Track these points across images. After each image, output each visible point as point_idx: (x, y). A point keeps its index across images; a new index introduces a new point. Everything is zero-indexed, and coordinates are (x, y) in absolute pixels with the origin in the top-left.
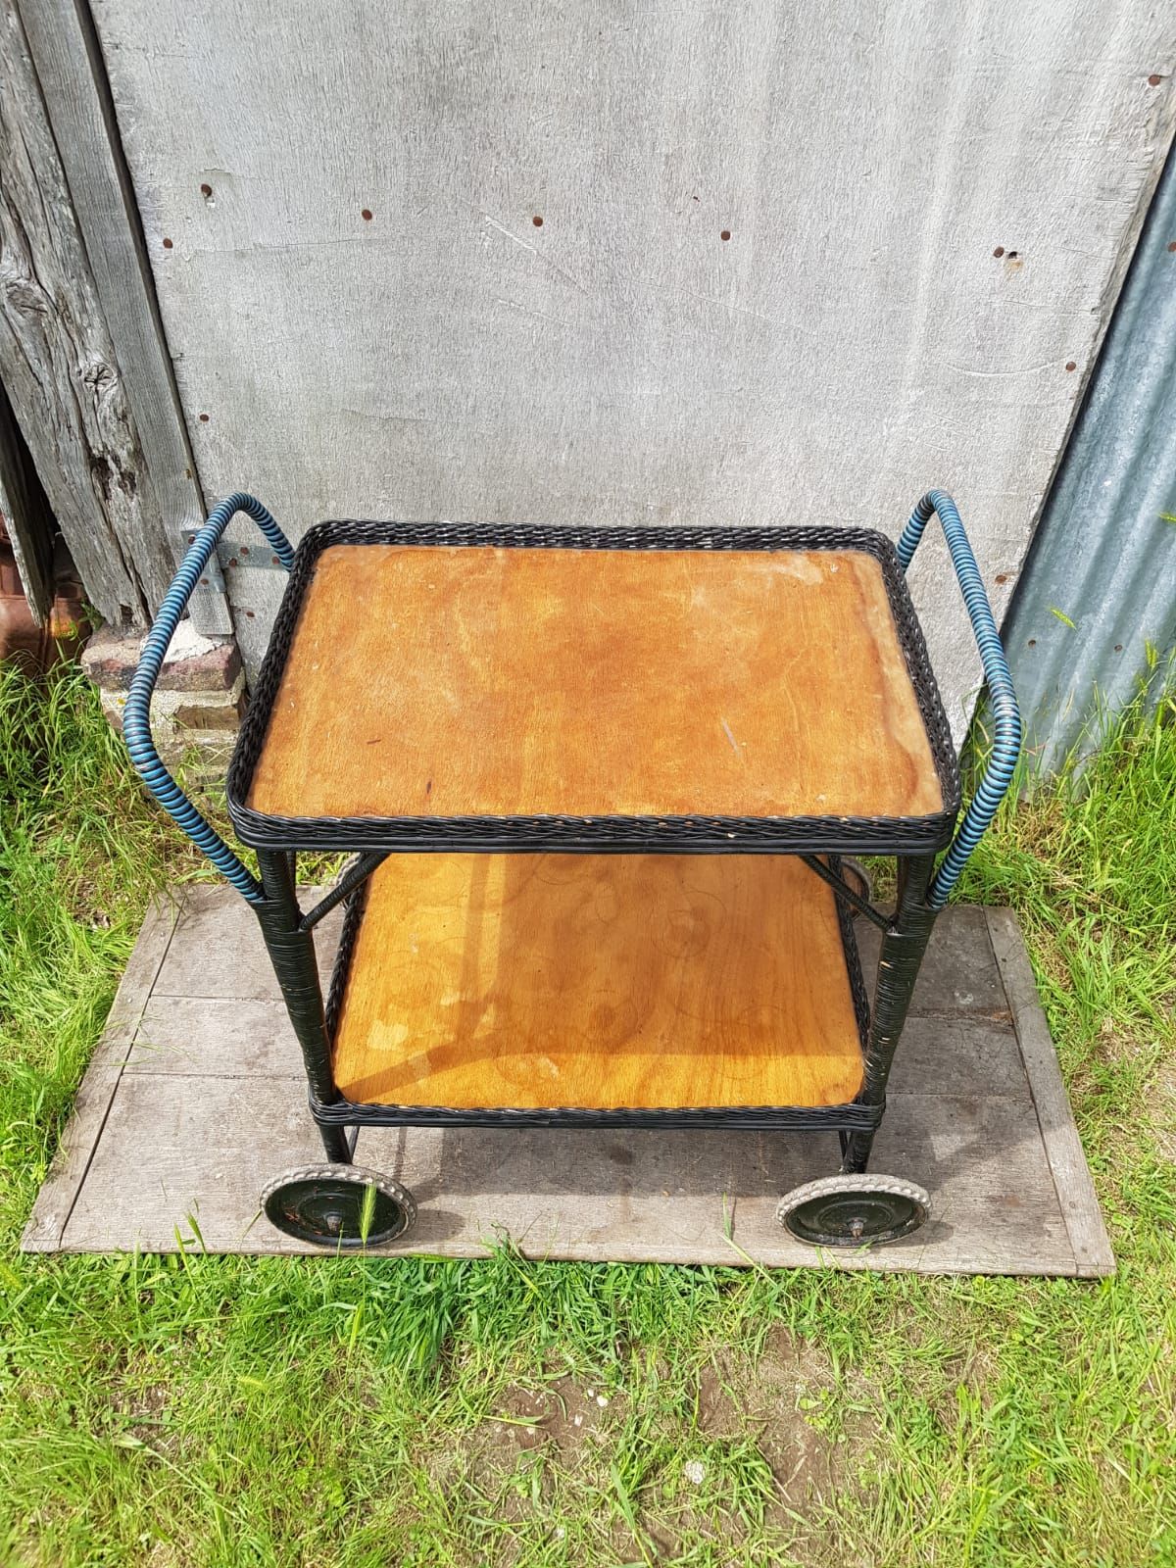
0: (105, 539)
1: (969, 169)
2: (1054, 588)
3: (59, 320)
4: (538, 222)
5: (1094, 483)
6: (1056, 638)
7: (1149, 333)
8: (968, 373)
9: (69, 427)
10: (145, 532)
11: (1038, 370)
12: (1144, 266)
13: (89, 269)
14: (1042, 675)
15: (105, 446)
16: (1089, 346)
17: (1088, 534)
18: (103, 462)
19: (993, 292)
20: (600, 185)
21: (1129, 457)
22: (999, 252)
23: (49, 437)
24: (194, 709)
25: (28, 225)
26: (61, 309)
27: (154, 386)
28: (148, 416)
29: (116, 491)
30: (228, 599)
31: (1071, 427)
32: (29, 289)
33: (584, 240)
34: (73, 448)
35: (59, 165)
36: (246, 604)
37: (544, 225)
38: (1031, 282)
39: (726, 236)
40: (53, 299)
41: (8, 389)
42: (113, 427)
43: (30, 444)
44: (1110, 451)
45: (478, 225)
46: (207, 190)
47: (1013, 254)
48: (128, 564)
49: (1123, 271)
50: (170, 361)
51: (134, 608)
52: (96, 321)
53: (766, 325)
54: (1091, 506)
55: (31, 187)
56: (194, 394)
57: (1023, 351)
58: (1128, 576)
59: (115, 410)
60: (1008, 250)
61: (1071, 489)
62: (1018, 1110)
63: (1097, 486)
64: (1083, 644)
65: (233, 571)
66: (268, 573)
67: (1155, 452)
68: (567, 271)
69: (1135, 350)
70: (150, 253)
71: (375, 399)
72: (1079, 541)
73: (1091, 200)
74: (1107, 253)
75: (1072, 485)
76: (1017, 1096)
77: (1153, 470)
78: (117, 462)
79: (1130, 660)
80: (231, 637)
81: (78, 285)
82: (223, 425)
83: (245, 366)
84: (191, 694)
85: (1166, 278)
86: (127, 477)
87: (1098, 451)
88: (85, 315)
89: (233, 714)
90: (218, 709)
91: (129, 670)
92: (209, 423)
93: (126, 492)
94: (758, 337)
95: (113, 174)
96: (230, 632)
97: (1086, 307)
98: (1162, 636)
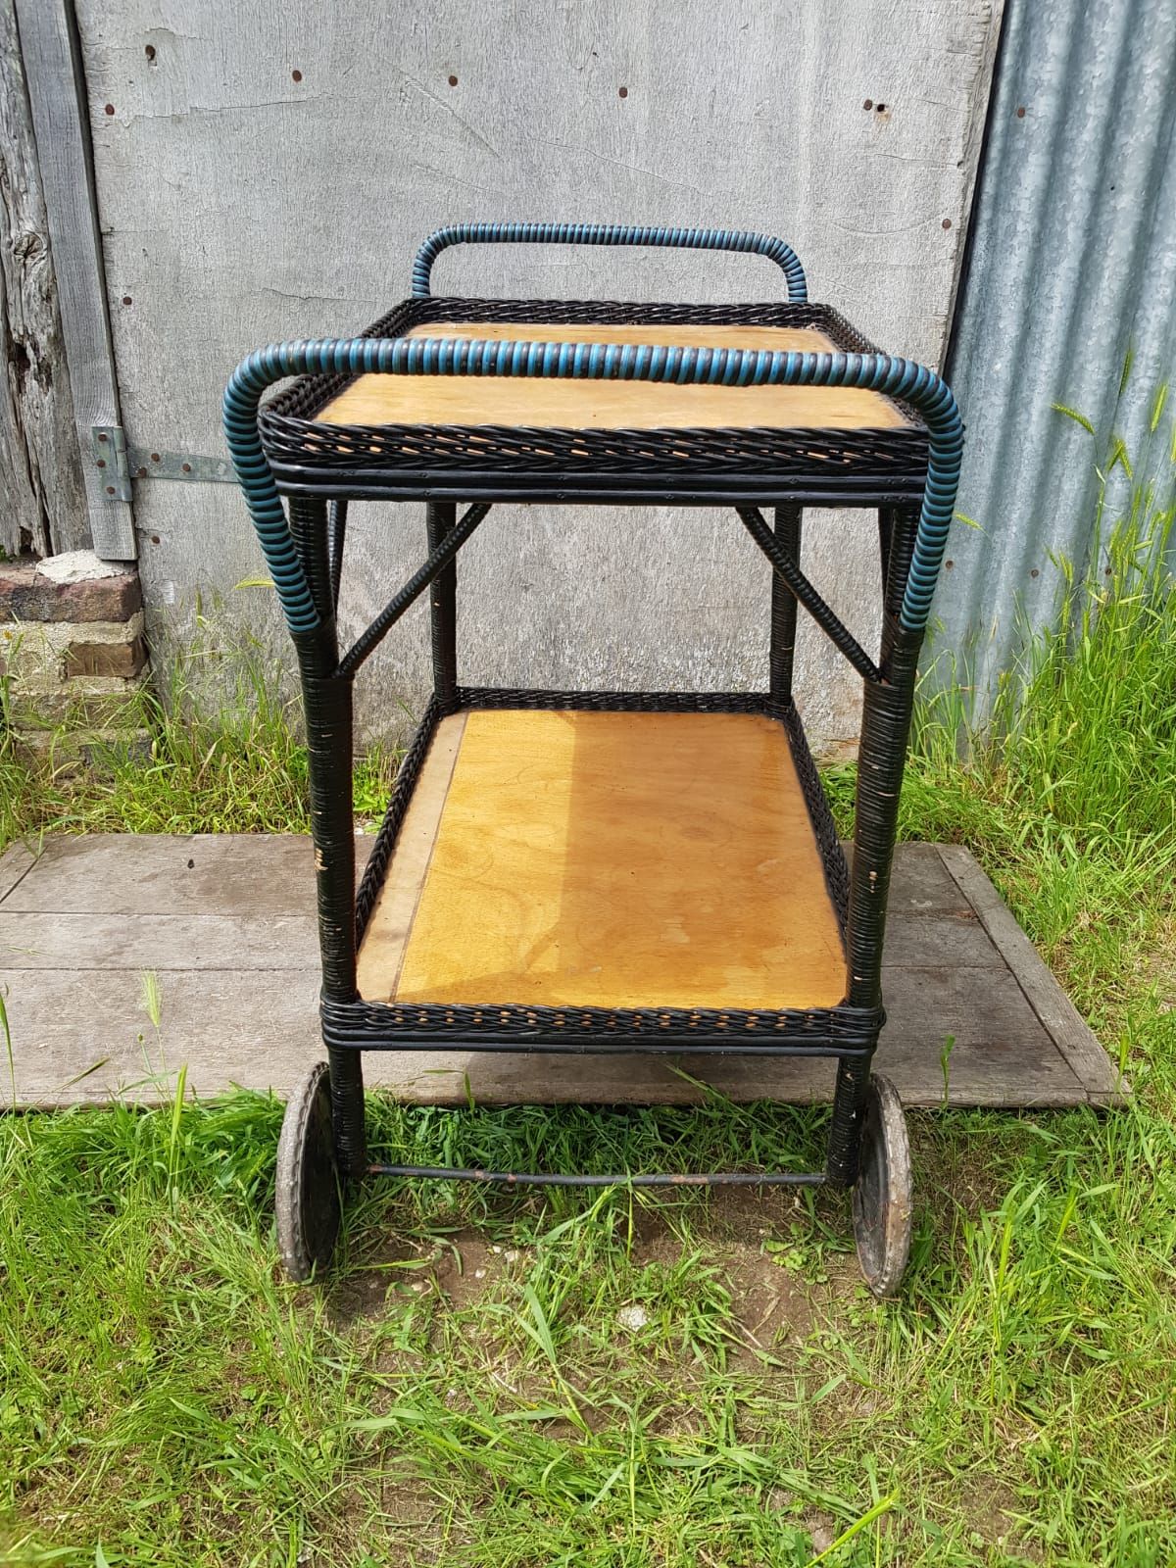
0: (13, 441)
1: (833, 22)
4: (453, 81)
5: (985, 368)
6: (972, 553)
7: (1013, 202)
8: (854, 234)
10: (56, 435)
11: (918, 228)
12: (999, 125)
13: (32, 131)
14: (964, 602)
15: (26, 330)
16: (960, 202)
17: (987, 427)
18: (22, 350)
19: (868, 146)
20: (509, 41)
21: (1013, 335)
22: (868, 105)
24: (86, 645)
27: (80, 257)
28: (72, 290)
29: (31, 384)
30: (134, 519)
31: (955, 293)
33: (495, 99)
35: (13, 18)
36: (152, 527)
37: (459, 85)
38: (901, 133)
39: (623, 93)
42: (36, 306)
44: (997, 331)
45: (399, 85)
46: (151, 51)
47: (881, 108)
48: (33, 472)
49: (980, 127)
50: (100, 236)
51: (34, 531)
52: (33, 187)
53: (665, 186)
54: (986, 394)
56: (120, 273)
57: (901, 209)
58: (1032, 477)
59: (40, 287)
60: (877, 102)
61: (965, 370)
62: (994, 978)
63: (987, 373)
64: (999, 567)
65: (141, 483)
66: (177, 485)
67: (1037, 336)
68: (479, 132)
69: (1005, 221)
70: (92, 119)
71: (294, 277)
72: (980, 437)
73: (943, 52)
74: (964, 106)
75: (965, 366)
76: (992, 969)
77: (1038, 355)
78: (36, 349)
79: (1048, 585)
80: (133, 565)
81: (20, 146)
82: (145, 309)
83: (173, 241)
84: (83, 626)
85: (1021, 144)
86: (44, 369)
87: (984, 332)
88: (22, 179)
89: (127, 655)
90: (111, 647)
91: (21, 592)
92: (132, 307)
93: (41, 386)
94: (659, 200)
95: (64, 31)
96: (133, 558)
97: (952, 161)
98: (1075, 552)
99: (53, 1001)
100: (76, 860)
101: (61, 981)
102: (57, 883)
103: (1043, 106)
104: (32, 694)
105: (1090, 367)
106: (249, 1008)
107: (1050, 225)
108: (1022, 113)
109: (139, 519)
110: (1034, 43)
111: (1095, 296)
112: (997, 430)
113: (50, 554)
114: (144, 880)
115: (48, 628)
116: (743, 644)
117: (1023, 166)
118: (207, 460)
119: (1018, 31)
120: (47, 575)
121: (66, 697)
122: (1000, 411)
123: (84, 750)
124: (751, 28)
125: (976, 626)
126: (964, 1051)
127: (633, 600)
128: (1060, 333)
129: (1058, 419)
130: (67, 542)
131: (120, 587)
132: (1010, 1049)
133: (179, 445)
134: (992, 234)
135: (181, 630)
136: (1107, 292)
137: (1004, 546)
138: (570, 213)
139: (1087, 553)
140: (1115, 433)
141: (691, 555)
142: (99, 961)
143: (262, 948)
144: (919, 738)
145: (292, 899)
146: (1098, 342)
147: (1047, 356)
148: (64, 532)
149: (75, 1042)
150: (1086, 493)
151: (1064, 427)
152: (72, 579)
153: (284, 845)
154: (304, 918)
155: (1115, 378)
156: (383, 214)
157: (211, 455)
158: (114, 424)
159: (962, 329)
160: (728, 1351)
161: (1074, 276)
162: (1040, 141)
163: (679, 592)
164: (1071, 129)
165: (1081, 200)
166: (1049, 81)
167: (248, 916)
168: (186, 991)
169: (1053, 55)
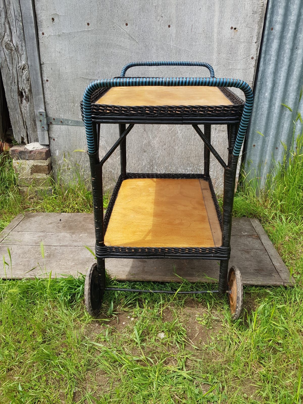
0: (19, 115)
1: (223, 7)
2: (257, 128)
3: (16, 53)
4: (127, 25)
5: (263, 95)
6: (260, 143)
7: (270, 52)
8: (228, 61)
9: (15, 82)
10: (30, 114)
12: (266, 32)
13: (24, 39)
14: (258, 156)
15: (23, 88)
16: (256, 52)
17: (264, 110)
18: (22, 93)
19: (232, 38)
20: (140, 14)
21: (270, 86)
22: (232, 28)
23: (10, 85)
24: (37, 166)
25: (12, 27)
26: (17, 50)
27: (36, 70)
28: (34, 78)
29: (24, 101)
30: (49, 134)
31: (255, 76)
32: (10, 44)
33: (137, 29)
34: (15, 88)
35: (20, 13)
36: (53, 136)
37: (128, 25)
38: (240, 35)
39: (169, 26)
40: (15, 46)
41: (2, 71)
42: (25, 82)
43: (5, 87)
44: (266, 85)
45: (113, 26)
46: (53, 19)
47: (235, 29)
48: (24, 123)
49: (261, 33)
50: (41, 65)
51: (25, 137)
52: (25, 53)
53: (180, 50)
54: (264, 101)
55: (13, 18)
56: (45, 74)
57: (240, 54)
58: (276, 123)
59: (26, 77)
60: (234, 27)
61: (258, 95)
62: (262, 253)
64: (267, 147)
65: (50, 126)
66: (59, 126)
67: (277, 87)
68: (133, 37)
69: (268, 57)
70: (39, 36)
71: (88, 74)
72: (262, 113)
73: (251, 14)
74: (257, 28)
75: (258, 94)
76: (261, 250)
77: (277, 92)
78: (25, 92)
79: (280, 151)
80: (48, 146)
81: (21, 43)
82: (51, 83)
83: (58, 66)
84: (36, 161)
85: (272, 37)
86: (27, 97)
87: (263, 86)
88: (22, 51)
89: (47, 168)
90: (43, 166)
91: (21, 152)
92: (48, 82)
93: (26, 102)
94: (178, 53)
95: (32, 15)
96: (48, 144)
97: (254, 42)
98: (287, 143)
99: (25, 253)
100: (32, 219)
101: (26, 248)
102: (28, 224)
103: (278, 27)
104: (24, 178)
105: (291, 94)
106: (72, 256)
107: (280, 58)
108: (272, 29)
109: (50, 134)
110: (275, 11)
111: (292, 76)
112: (266, 111)
113: (28, 143)
114: (49, 224)
115: (27, 161)
116: (200, 166)
117: (273, 43)
118: (66, 120)
119: (271, 8)
120: (27, 148)
121: (32, 178)
122: (267, 106)
123: (36, 192)
124: (201, 9)
125: (261, 162)
126: (252, 271)
127: (172, 155)
128: (283, 86)
129: (283, 108)
130: (32, 140)
131: (45, 151)
132: (264, 271)
133: (59, 116)
134: (265, 60)
135: (60, 162)
136: (295, 75)
137: (268, 141)
138: (156, 57)
139: (291, 143)
140: (298, 111)
141: (186, 143)
142: (36, 243)
143: (76, 241)
144: (246, 191)
145: (85, 229)
146: (293, 88)
147: (279, 92)
148: (32, 138)
149: (29, 263)
150: (290, 127)
151: (284, 110)
152: (33, 149)
153: (83, 216)
154: (87, 234)
155: (298, 97)
156: (109, 58)
157: (67, 118)
158: (44, 111)
159: (257, 85)
160: (185, 345)
161: (286, 71)
162: (277, 36)
163: (184, 153)
164: (285, 33)
165: (288, 51)
166: (279, 21)
167: (73, 233)
168: (57, 251)
169: (280, 14)
